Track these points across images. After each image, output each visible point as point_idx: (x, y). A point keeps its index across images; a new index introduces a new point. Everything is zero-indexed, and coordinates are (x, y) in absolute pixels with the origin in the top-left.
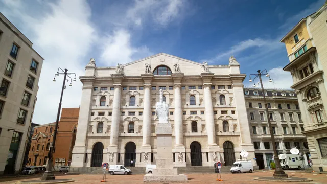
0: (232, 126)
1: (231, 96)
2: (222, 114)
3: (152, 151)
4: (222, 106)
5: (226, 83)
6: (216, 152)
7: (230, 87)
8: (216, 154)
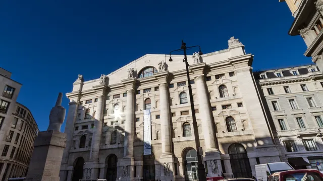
0: (241, 123)
1: (235, 84)
2: (223, 109)
3: (135, 164)
4: (222, 99)
5: (226, 71)
6: (214, 161)
7: (231, 74)
8: (215, 163)
